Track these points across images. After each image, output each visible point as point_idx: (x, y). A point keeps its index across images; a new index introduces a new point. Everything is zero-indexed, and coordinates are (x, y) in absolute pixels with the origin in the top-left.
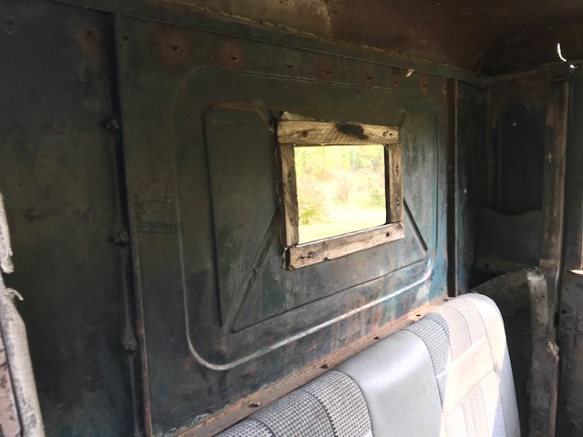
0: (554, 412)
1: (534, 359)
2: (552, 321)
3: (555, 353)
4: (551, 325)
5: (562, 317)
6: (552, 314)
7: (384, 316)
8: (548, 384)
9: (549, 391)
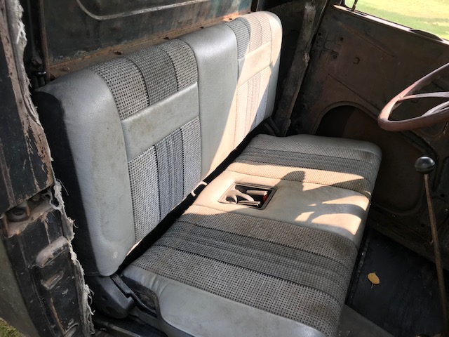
0: (295, 98)
1: (293, 64)
2: (311, 40)
3: (307, 61)
4: (310, 42)
5: (318, 37)
6: (313, 35)
7: (209, 12)
8: (297, 81)
9: (296, 85)
